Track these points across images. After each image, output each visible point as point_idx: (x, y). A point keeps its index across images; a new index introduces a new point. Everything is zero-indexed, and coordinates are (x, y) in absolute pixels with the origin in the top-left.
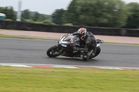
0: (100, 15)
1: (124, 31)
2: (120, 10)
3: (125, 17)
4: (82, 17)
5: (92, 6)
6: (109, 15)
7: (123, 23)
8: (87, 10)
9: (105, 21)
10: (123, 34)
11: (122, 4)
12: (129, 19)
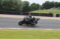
0: (11, 6)
1: (22, 13)
2: (20, 4)
3: (22, 7)
4: (4, 7)
5: (8, 2)
6: (15, 6)
7: (21, 10)
8: (6, 4)
9: (14, 9)
10: (21, 14)
11: (21, 1)
12: (24, 8)
